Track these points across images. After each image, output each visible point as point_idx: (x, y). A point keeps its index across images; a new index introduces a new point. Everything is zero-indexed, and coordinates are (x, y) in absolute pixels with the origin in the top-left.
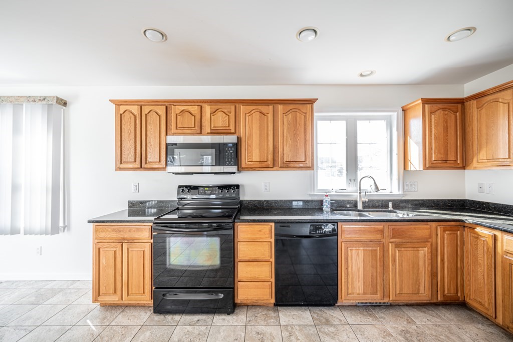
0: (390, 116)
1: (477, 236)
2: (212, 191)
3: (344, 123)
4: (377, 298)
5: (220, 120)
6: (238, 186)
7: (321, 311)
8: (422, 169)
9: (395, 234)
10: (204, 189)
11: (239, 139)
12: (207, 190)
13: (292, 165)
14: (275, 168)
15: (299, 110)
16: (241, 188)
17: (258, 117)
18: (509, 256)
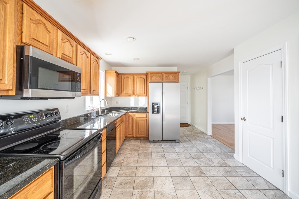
1: (130, 116)
2: (38, 118)
5: (68, 49)
8: (114, 96)
10: (29, 117)
12: (33, 118)
13: (95, 93)
15: (97, 61)
17: (85, 57)
18: (137, 119)
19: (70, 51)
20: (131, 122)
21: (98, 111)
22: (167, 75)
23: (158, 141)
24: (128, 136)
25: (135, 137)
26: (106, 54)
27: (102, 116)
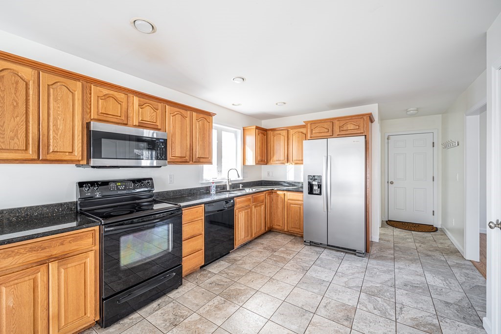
0: (236, 131)
1: (278, 195)
2: (125, 186)
5: (148, 114)
6: (151, 179)
8: (254, 164)
9: (255, 200)
10: (116, 184)
12: (120, 186)
13: (202, 160)
14: (191, 162)
15: (206, 119)
17: (180, 118)
18: (289, 201)
19: (152, 115)
20: (280, 206)
21: (226, 185)
22: (342, 123)
23: (321, 245)
24: (275, 227)
25: (286, 230)
26: (233, 105)
27: (230, 191)
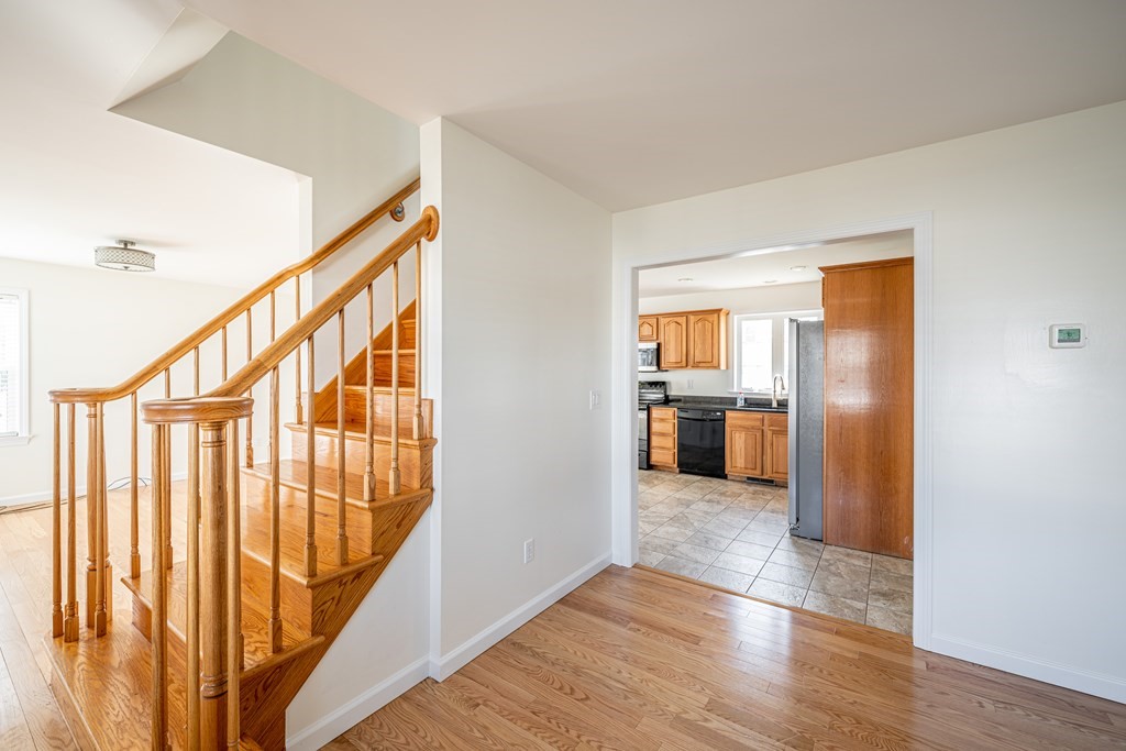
3: (770, 322)
4: (757, 474)
5: (646, 330)
6: (664, 383)
7: (723, 484)
9: (773, 423)
11: (659, 345)
13: (701, 365)
14: (688, 367)
16: (668, 386)
17: (674, 326)
